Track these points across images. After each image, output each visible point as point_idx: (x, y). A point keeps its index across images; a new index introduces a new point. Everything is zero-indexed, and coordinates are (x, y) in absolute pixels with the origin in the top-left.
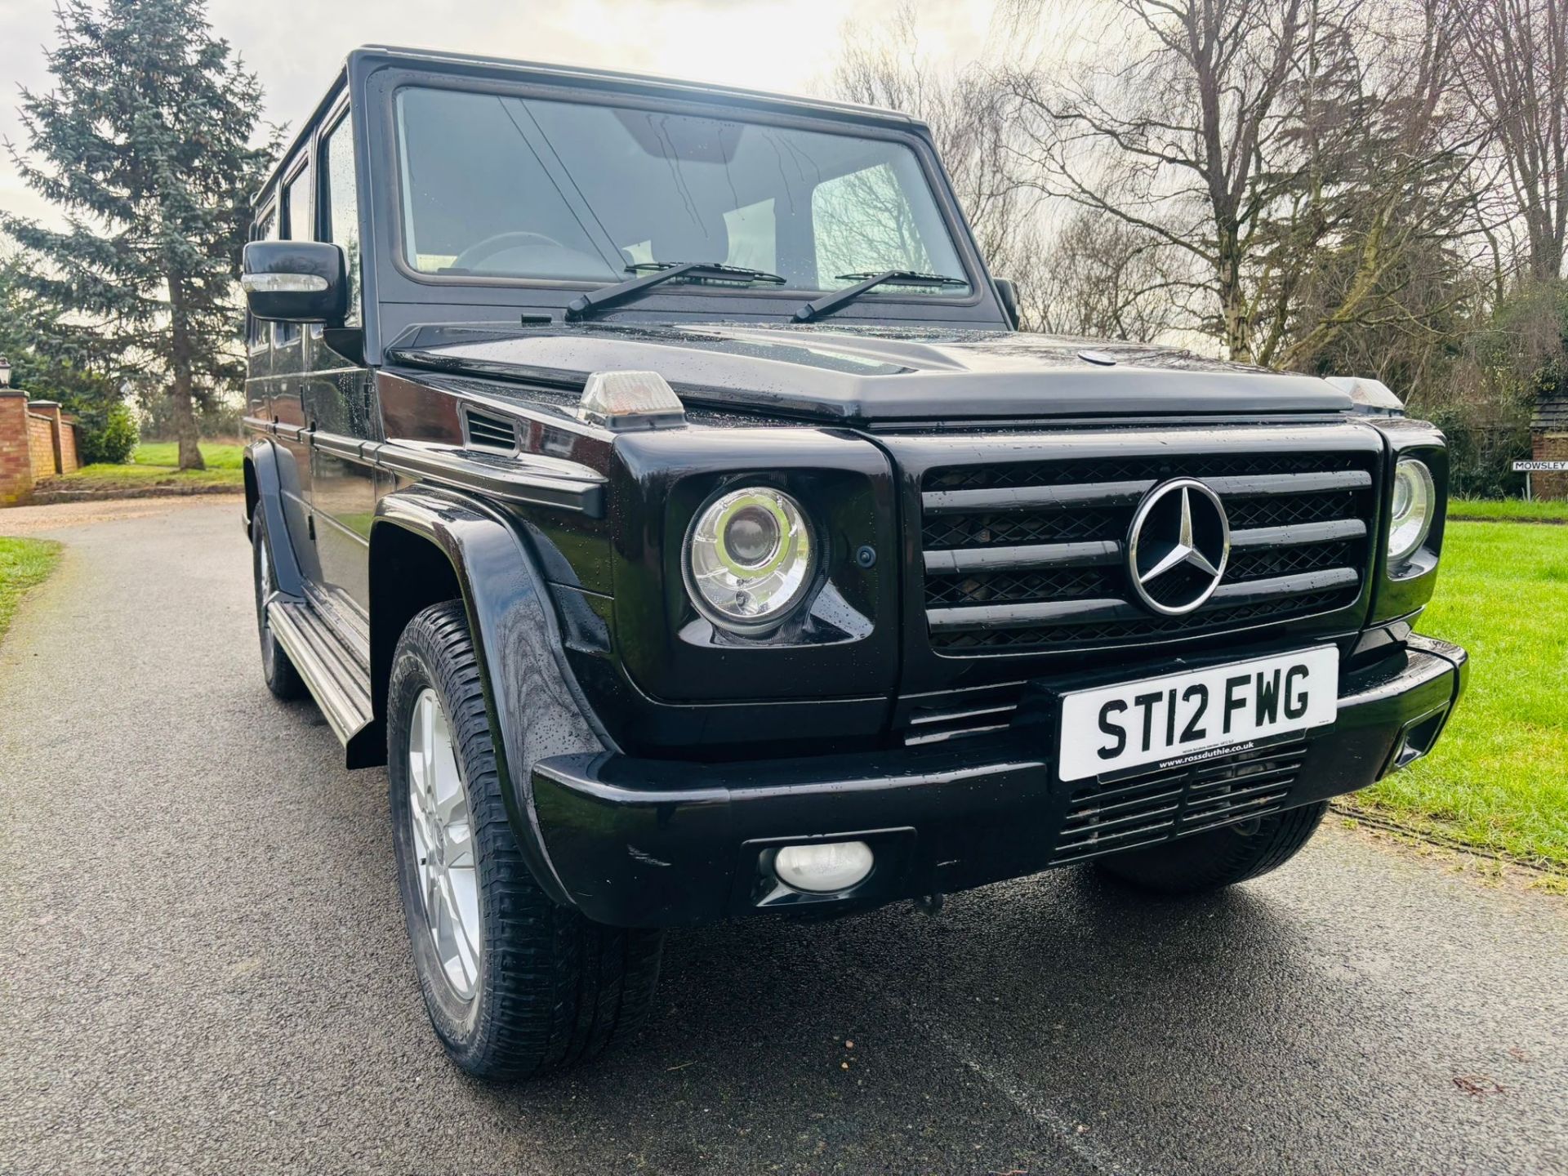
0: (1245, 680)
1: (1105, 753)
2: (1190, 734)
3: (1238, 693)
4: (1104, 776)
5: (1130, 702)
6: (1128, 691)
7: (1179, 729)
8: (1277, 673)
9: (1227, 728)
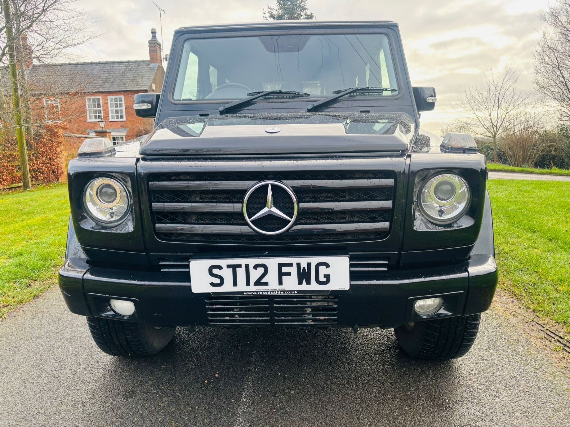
0: (290, 265)
1: (212, 284)
2: (258, 283)
3: (285, 270)
4: (214, 293)
5: (224, 267)
6: (223, 262)
7: (253, 280)
8: (309, 265)
9: (280, 283)
